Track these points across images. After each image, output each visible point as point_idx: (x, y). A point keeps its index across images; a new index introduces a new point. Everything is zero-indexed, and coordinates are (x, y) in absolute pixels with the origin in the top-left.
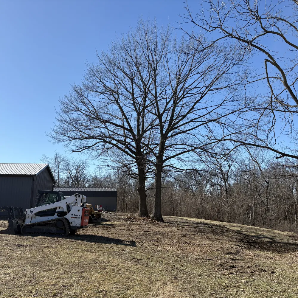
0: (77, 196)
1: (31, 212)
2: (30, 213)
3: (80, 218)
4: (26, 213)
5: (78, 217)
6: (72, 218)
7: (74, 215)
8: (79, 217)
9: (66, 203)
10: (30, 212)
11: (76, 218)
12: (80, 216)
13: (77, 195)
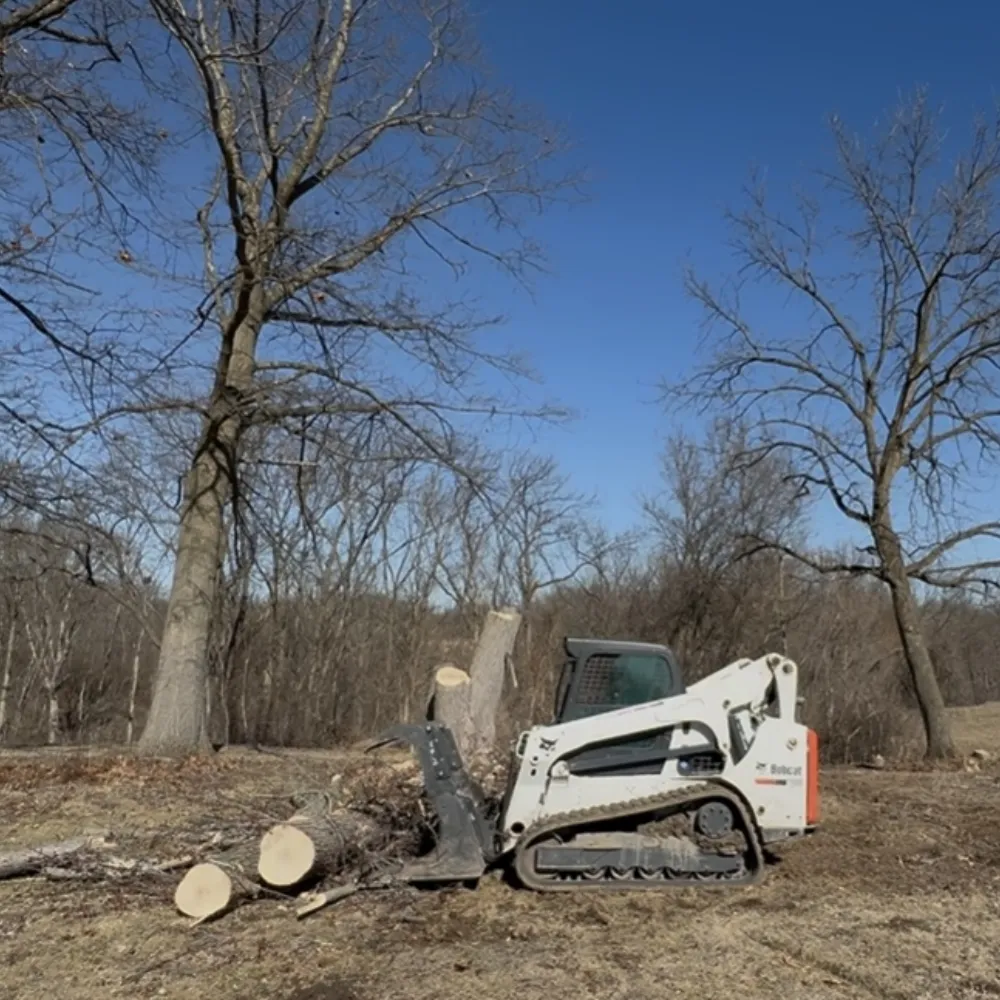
0: (779, 670)
1: (547, 744)
2: (541, 753)
3: (799, 782)
4: (522, 752)
5: (792, 777)
6: (759, 782)
7: (768, 767)
8: (798, 777)
9: (727, 703)
10: (542, 746)
11: (783, 783)
12: (798, 771)
13: (776, 661)
